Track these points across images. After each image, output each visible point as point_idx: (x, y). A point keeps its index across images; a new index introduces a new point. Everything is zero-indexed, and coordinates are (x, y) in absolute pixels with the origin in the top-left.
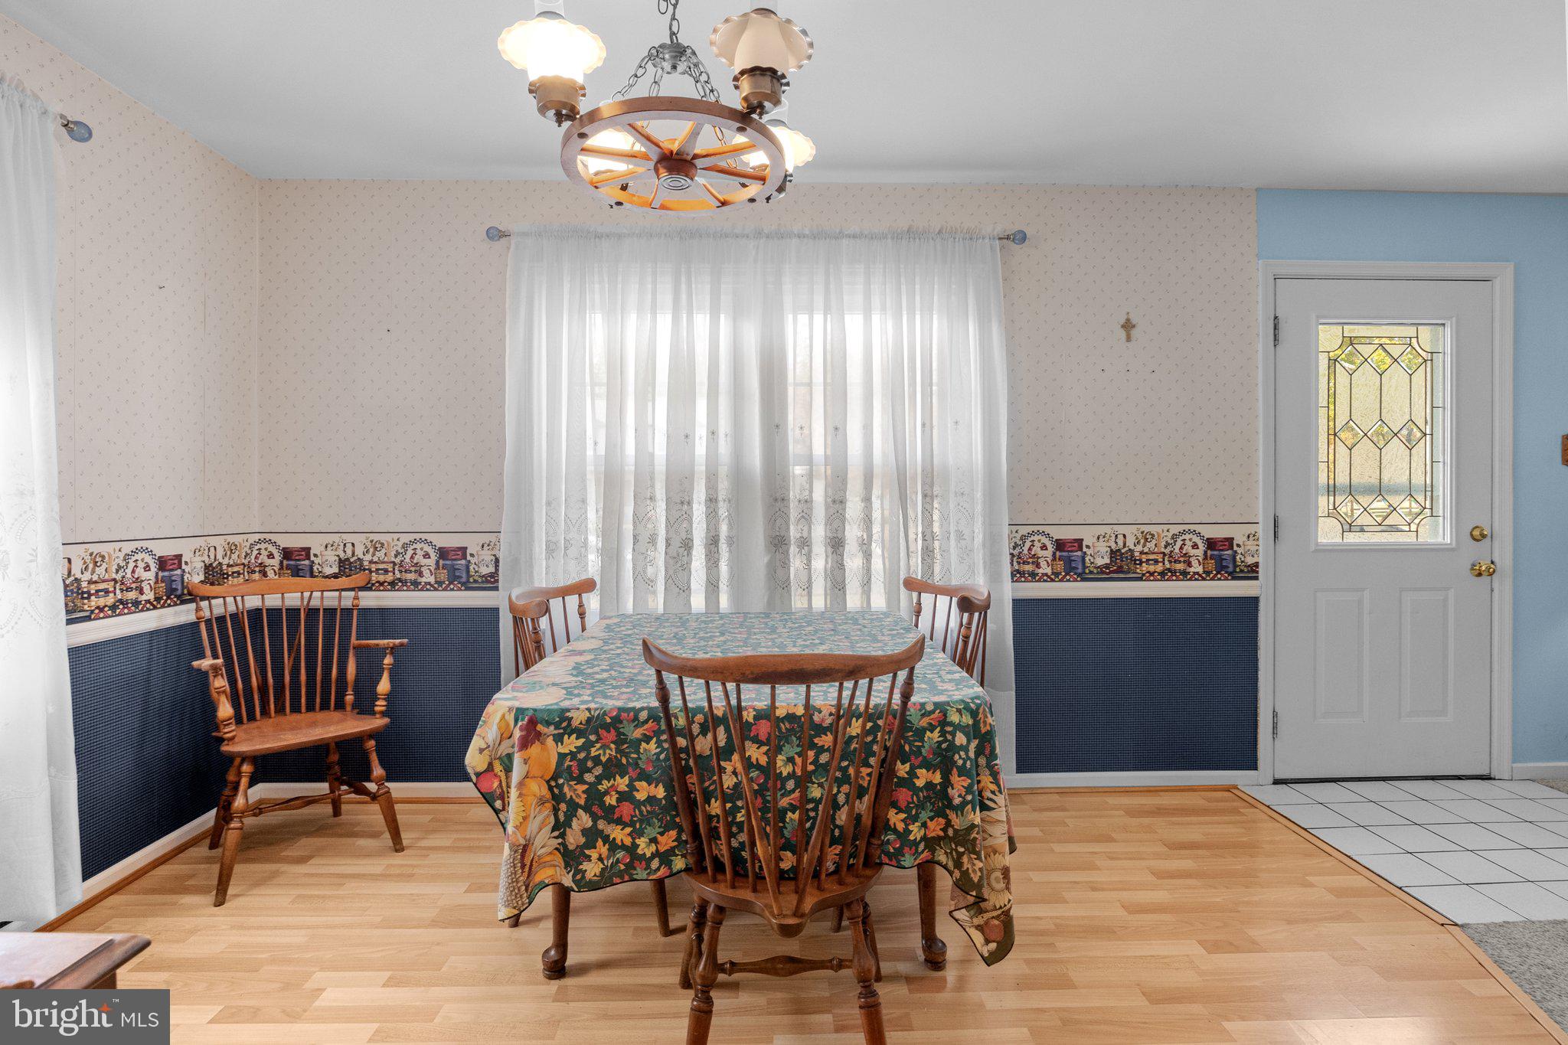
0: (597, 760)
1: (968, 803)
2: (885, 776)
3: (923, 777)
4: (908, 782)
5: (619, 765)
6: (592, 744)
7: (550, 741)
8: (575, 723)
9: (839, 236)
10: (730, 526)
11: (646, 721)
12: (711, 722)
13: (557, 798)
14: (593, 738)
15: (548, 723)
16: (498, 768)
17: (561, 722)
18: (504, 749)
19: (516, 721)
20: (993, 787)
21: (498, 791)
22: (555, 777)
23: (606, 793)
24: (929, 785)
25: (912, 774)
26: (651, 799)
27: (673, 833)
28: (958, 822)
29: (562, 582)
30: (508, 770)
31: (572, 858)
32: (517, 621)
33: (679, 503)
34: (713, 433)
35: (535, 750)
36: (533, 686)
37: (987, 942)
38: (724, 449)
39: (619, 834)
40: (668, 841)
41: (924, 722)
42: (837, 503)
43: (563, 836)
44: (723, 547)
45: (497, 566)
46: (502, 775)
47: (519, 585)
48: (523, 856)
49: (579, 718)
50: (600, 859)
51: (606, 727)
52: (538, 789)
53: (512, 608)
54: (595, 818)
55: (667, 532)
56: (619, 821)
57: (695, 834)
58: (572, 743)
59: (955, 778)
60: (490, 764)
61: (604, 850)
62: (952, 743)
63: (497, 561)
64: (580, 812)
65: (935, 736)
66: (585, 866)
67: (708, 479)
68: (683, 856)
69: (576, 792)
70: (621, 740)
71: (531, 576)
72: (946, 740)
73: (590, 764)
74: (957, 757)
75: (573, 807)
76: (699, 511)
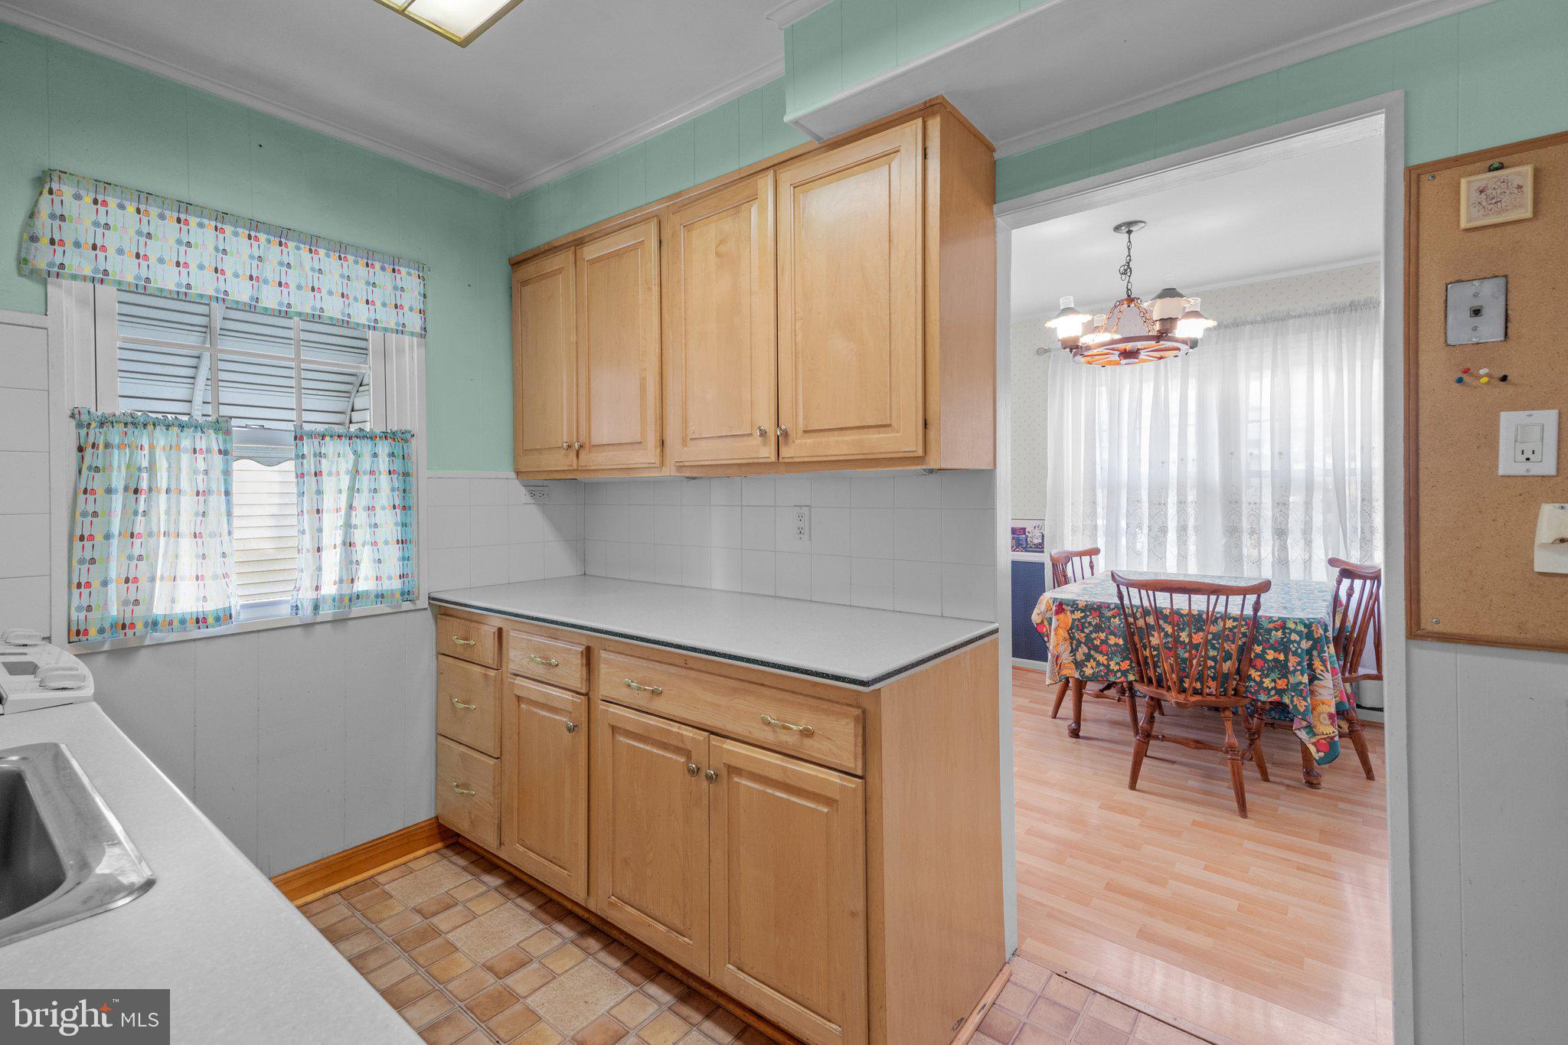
0: (1090, 624)
1: (1298, 670)
2: (1245, 649)
3: (1271, 655)
4: (1261, 656)
5: (1100, 627)
6: (1088, 616)
7: (1068, 613)
8: (1080, 606)
9: (1289, 317)
10: (1196, 519)
11: (1114, 609)
12: (1146, 613)
13: (1072, 638)
14: (1088, 613)
15: (1068, 605)
16: (1046, 623)
17: (1074, 605)
18: (1048, 615)
19: (1054, 603)
20: (1322, 668)
21: (1046, 633)
22: (1071, 629)
23: (1095, 639)
24: (1276, 660)
25: (1264, 651)
26: (1116, 645)
27: (1128, 662)
28: (1293, 680)
29: (1081, 549)
30: (1050, 624)
31: (1079, 665)
32: (1054, 566)
33: (1158, 505)
34: (1182, 460)
35: (1062, 616)
36: (1062, 592)
37: (1318, 751)
38: (1192, 468)
39: (1101, 658)
40: (1125, 665)
41: (1271, 626)
42: (1282, 505)
43: (1075, 655)
44: (1191, 532)
45: (1043, 539)
46: (1047, 626)
47: (1056, 548)
48: (1057, 660)
49: (1081, 604)
50: (1092, 667)
51: (1095, 610)
52: (1063, 633)
53: (1052, 559)
54: (1089, 649)
55: (1150, 521)
56: (1101, 653)
57: (1139, 664)
58: (1078, 615)
59: (1291, 657)
60: (1042, 620)
61: (1094, 664)
62: (1289, 639)
63: (1043, 536)
64: (1082, 645)
65: (1279, 634)
66: (1084, 669)
67: (1179, 490)
68: (1134, 674)
69: (1081, 636)
70: (1101, 616)
71: (1063, 545)
72: (1286, 637)
73: (1087, 625)
74: (1291, 646)
75: (1079, 643)
76: (1172, 510)
